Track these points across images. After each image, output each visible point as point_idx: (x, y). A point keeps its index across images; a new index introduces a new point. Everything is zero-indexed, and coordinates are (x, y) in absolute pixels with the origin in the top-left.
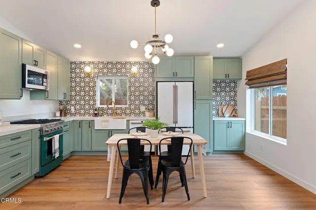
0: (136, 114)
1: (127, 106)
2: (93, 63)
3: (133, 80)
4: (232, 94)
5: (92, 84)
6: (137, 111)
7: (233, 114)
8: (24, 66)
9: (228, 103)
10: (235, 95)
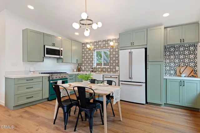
0: (113, 72)
1: (109, 67)
2: (92, 43)
3: (112, 50)
4: (192, 56)
5: (91, 54)
6: (114, 70)
7: (192, 74)
8: (44, 46)
9: (187, 65)
10: (195, 57)
